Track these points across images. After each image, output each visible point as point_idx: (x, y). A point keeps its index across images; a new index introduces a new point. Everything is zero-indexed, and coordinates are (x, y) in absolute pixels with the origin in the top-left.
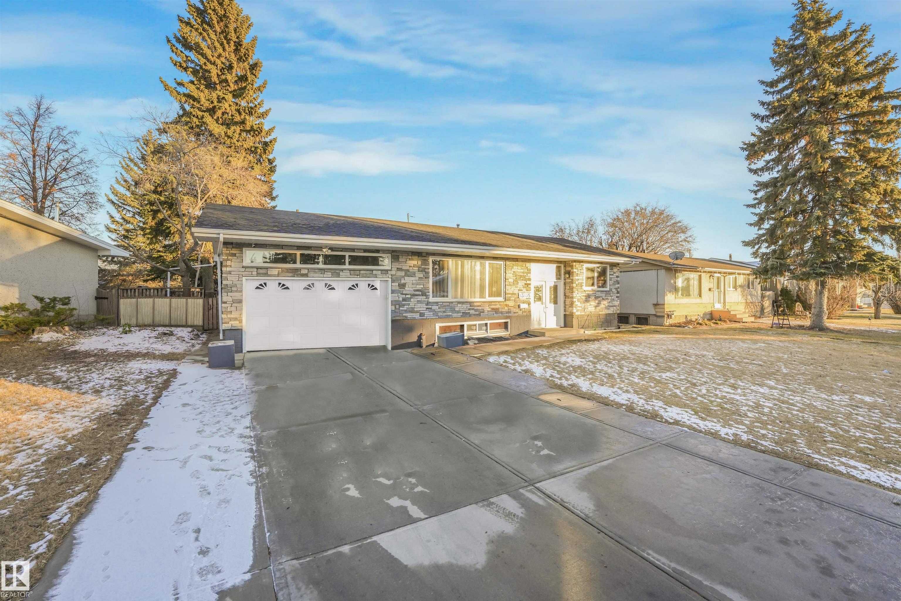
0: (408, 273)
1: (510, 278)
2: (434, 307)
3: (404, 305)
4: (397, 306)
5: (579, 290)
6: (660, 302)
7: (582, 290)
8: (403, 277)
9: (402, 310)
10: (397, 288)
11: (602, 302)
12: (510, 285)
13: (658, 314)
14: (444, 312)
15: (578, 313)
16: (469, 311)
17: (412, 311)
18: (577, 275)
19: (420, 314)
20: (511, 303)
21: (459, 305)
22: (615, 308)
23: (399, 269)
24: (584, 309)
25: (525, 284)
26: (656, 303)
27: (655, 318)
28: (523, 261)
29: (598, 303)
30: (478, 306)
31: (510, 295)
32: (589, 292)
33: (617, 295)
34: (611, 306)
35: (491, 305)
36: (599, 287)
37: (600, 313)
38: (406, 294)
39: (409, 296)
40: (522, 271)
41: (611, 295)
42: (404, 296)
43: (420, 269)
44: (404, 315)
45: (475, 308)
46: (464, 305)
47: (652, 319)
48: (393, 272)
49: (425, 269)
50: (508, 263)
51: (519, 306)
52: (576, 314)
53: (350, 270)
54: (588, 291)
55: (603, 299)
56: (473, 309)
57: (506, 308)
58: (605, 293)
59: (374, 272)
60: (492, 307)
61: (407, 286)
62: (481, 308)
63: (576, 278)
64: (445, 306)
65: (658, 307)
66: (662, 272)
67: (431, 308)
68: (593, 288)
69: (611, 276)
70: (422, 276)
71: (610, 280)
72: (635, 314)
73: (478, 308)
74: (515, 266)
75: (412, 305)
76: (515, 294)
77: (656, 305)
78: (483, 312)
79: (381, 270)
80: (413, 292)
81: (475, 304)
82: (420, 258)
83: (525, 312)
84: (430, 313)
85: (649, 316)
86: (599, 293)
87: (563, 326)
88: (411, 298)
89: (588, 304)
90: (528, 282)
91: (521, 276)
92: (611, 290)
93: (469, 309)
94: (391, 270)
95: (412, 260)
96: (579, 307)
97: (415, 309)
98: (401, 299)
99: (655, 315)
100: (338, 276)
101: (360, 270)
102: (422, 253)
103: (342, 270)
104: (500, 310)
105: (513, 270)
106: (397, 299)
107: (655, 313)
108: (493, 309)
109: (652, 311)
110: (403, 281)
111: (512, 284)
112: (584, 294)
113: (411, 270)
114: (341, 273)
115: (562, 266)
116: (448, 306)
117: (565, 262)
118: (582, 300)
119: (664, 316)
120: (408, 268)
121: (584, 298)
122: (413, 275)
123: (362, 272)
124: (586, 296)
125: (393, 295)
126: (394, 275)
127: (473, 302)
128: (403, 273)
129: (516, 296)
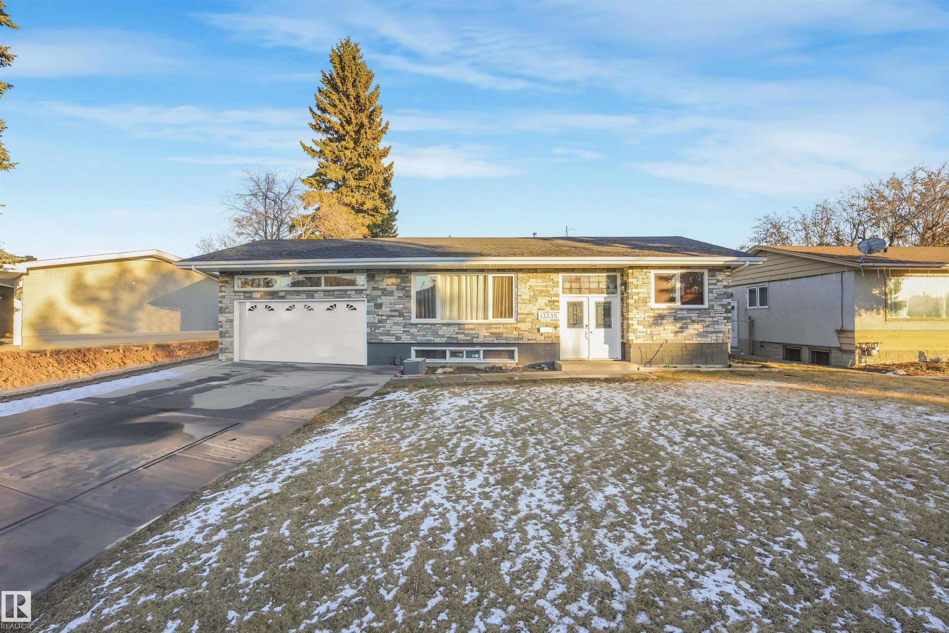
0: (385, 292)
1: (524, 294)
2: (412, 330)
3: (380, 327)
4: (373, 329)
5: (641, 308)
6: (846, 328)
7: (646, 308)
8: (379, 296)
9: (378, 333)
10: (373, 309)
11: (689, 326)
12: (523, 303)
13: (845, 347)
14: (424, 336)
15: (640, 341)
16: (456, 336)
17: (388, 334)
18: (637, 287)
19: (397, 337)
20: (524, 326)
21: (443, 328)
22: (721, 335)
23: (375, 289)
24: (652, 335)
25: (549, 301)
26: (839, 328)
27: (839, 354)
28: (544, 272)
29: (681, 328)
30: (471, 329)
31: (524, 316)
32: (661, 312)
33: (726, 315)
34: (711, 332)
35: (490, 328)
36: (683, 303)
37: (686, 342)
38: (382, 315)
39: (384, 317)
40: (544, 284)
41: (712, 315)
42: (380, 317)
43: (400, 287)
44: (380, 337)
45: (466, 332)
46: (450, 328)
47: (834, 356)
48: (368, 292)
49: (406, 287)
50: (521, 275)
51: (538, 330)
52: (634, 342)
53: (324, 291)
54: (657, 309)
55: (693, 322)
56: (462, 333)
57: (515, 333)
58: (697, 312)
59: (348, 293)
60: (491, 331)
61: (384, 306)
62: (474, 332)
63: (634, 291)
64: (426, 329)
65: (843, 335)
66: (849, 277)
67: (408, 331)
68: (672, 305)
69: (711, 287)
70: (401, 295)
71: (709, 292)
72: (810, 347)
73: (470, 332)
74: (532, 278)
75: (388, 327)
76: (532, 314)
77: (841, 332)
78: (477, 338)
79: (356, 290)
80: (389, 313)
81: (466, 327)
82: (399, 275)
83: (548, 337)
84: (407, 337)
85: (830, 351)
86: (685, 312)
87: (620, 358)
88: (386, 320)
89: (661, 328)
90: (554, 299)
91: (542, 291)
92: (712, 307)
93: (457, 333)
94: (366, 290)
95: (390, 277)
96: (641, 332)
97: (391, 332)
98: (376, 321)
99: (840, 349)
100: (313, 297)
101: (334, 291)
102: (401, 270)
103: (316, 291)
104: (504, 335)
105: (528, 284)
106: (372, 320)
107: (839, 345)
108: (492, 333)
109: (834, 342)
110: (379, 301)
111: (528, 302)
112: (652, 314)
113: (389, 288)
114: (315, 295)
115: (618, 275)
116: (429, 328)
117: (623, 269)
118: (647, 323)
119: (853, 352)
120: (385, 287)
121: (651, 320)
122: (391, 293)
123: (336, 293)
124: (654, 317)
125: (369, 316)
126: (370, 295)
127: (463, 324)
128: (379, 293)
129: (535, 316)
